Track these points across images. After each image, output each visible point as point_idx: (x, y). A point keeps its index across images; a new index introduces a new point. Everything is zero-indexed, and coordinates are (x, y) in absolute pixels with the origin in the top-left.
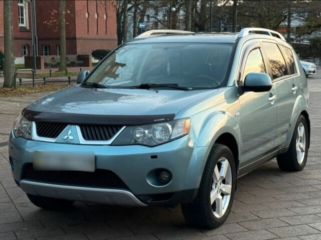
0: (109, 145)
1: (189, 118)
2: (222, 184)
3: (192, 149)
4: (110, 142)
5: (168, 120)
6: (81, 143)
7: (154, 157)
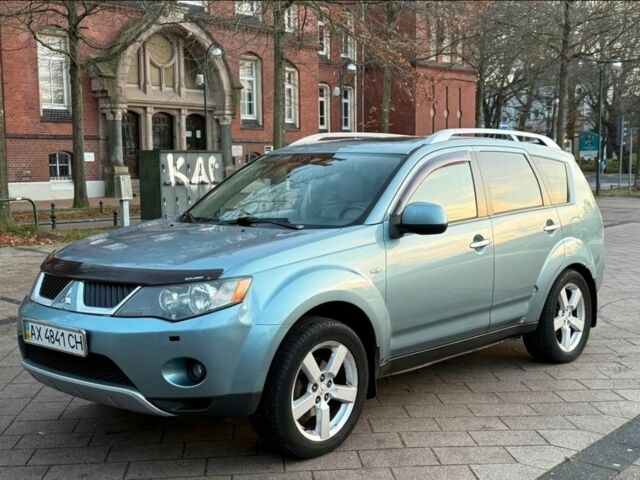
0: (112, 316)
1: (251, 276)
2: (333, 385)
3: (247, 328)
4: (112, 311)
5: (209, 278)
6: (78, 310)
7: (175, 338)
